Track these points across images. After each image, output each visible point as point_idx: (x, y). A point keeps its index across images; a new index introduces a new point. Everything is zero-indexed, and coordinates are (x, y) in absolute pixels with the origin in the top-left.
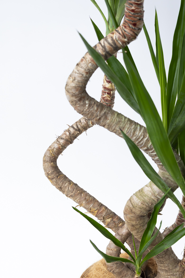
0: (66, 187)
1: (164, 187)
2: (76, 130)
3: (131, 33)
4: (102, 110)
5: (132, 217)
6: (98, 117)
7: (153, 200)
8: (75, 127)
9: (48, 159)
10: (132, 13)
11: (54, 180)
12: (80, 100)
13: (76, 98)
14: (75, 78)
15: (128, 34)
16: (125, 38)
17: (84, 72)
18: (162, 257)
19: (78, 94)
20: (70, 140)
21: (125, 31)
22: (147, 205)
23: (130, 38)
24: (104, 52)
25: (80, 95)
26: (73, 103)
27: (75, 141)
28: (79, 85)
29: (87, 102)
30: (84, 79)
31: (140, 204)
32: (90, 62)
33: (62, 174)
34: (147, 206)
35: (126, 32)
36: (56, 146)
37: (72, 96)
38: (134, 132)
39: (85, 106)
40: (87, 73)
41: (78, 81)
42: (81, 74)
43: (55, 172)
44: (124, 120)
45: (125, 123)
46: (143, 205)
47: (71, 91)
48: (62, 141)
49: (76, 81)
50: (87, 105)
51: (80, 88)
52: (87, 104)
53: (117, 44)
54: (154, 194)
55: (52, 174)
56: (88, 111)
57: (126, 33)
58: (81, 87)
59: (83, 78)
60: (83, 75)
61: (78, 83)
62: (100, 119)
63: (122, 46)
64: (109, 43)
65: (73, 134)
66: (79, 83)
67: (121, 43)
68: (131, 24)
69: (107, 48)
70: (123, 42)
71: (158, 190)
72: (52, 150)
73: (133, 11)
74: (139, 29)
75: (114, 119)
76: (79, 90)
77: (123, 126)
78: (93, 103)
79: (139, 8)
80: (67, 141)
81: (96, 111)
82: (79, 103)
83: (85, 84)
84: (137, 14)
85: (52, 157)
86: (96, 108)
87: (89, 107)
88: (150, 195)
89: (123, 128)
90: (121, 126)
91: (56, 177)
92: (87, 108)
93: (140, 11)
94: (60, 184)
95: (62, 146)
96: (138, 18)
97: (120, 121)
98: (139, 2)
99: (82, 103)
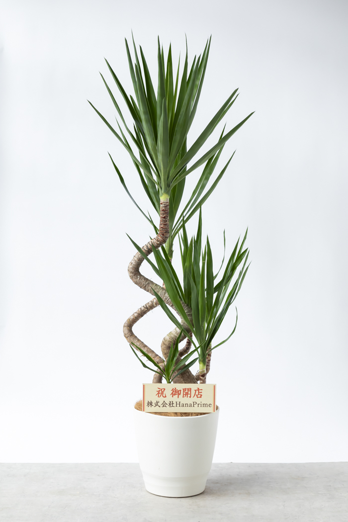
2: (145, 308)
3: (161, 239)
6: (144, 286)
8: (145, 306)
9: (126, 325)
11: (129, 338)
14: (132, 263)
16: (158, 241)
18: (186, 380)
20: (142, 314)
21: (158, 238)
22: (172, 339)
23: (161, 241)
26: (132, 278)
27: (145, 316)
29: (138, 277)
31: (168, 339)
36: (132, 317)
38: (164, 294)
40: (138, 260)
43: (129, 333)
48: (136, 315)
53: (154, 244)
55: (127, 334)
56: (139, 282)
60: (136, 261)
65: (143, 310)
67: (156, 245)
68: (161, 234)
69: (149, 246)
70: (158, 244)
71: (178, 330)
72: (129, 320)
73: (162, 227)
74: (166, 237)
75: (153, 287)
76: (134, 269)
77: (159, 290)
78: (142, 277)
79: (165, 226)
80: (139, 314)
81: (143, 282)
82: (134, 277)
83: (138, 266)
84: (164, 229)
85: (129, 324)
86: (143, 280)
87: (140, 279)
88: (174, 333)
89: (159, 292)
90: (157, 290)
91: (130, 336)
92: (138, 280)
93: (166, 228)
94: (132, 341)
95: (135, 317)
96: (165, 231)
97: (157, 288)
98: (165, 223)
99: (136, 277)
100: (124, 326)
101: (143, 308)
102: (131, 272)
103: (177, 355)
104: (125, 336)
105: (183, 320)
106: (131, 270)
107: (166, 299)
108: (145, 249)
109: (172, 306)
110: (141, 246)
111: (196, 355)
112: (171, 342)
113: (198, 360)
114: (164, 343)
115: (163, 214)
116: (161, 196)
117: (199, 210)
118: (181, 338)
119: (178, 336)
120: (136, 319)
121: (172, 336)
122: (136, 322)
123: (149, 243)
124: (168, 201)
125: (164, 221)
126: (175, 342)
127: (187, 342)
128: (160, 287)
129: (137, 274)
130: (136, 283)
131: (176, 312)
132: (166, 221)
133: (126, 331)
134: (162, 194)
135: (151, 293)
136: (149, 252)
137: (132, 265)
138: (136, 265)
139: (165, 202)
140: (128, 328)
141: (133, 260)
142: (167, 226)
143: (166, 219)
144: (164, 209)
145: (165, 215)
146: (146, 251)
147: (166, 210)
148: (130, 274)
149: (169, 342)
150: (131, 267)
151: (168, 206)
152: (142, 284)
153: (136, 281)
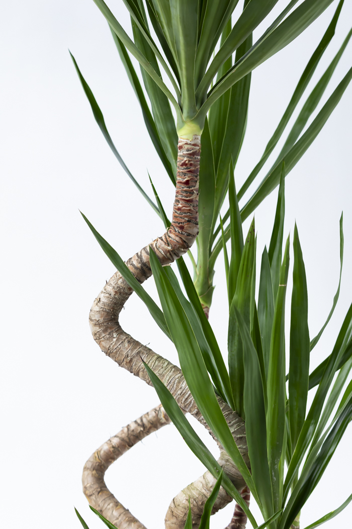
0: (109, 509)
1: (216, 469)
2: (139, 425)
3: (177, 239)
4: (135, 348)
5: (172, 523)
6: (129, 358)
7: (205, 495)
9: (90, 465)
10: (179, 212)
11: (93, 497)
12: (105, 331)
13: (100, 327)
14: (100, 299)
15: (172, 240)
16: (169, 245)
17: (112, 291)
19: (103, 323)
20: (130, 440)
21: (169, 237)
22: (195, 502)
23: (175, 245)
24: (139, 263)
25: (105, 324)
26: (97, 338)
27: (138, 445)
28: (104, 310)
29: (115, 335)
30: (111, 301)
31: (184, 501)
33: (107, 490)
34: (194, 505)
35: (171, 238)
36: (106, 448)
37: (95, 325)
38: (179, 382)
39: (112, 340)
40: (116, 292)
41: (104, 304)
42: (108, 293)
43: (96, 486)
44: (167, 365)
45: (167, 369)
46: (189, 502)
47: (93, 318)
48: (116, 441)
49: (101, 302)
50: (115, 340)
51: (105, 314)
52: (114, 338)
53: (157, 252)
54: (205, 486)
55: (90, 487)
56: (116, 349)
58: (108, 313)
59: (111, 299)
60: (110, 295)
61: (103, 307)
62: (131, 360)
63: (164, 256)
65: (133, 431)
66: (105, 306)
67: (163, 253)
68: (177, 226)
69: (143, 257)
70: (166, 252)
71: (212, 480)
72: (98, 452)
73: (179, 209)
74: (189, 235)
75: (151, 362)
76: (105, 316)
77: (164, 373)
78: (125, 338)
79: (187, 205)
80: (123, 440)
81: (126, 348)
82: (103, 335)
83: (113, 308)
84: (185, 213)
85: (96, 463)
86: (126, 345)
87: (117, 342)
88: (200, 486)
89: (163, 376)
90: (160, 372)
91: (96, 494)
92: (113, 344)
93: (190, 210)
94: (101, 505)
95: (113, 447)
96: (187, 219)
97: (160, 366)
98: (187, 197)
99: (108, 336)
100: (85, 468)
101: (133, 426)
102: (97, 324)
104: (85, 493)
105: (225, 451)
106: (97, 317)
107: (182, 394)
108: (135, 263)
109: (197, 414)
110: (125, 259)
112: (191, 509)
114: (172, 513)
115: (185, 174)
116: (181, 128)
118: (217, 500)
119: (209, 495)
120: (114, 452)
121: (195, 494)
122: (114, 459)
123: (144, 249)
124: (199, 142)
125: (186, 191)
126: (201, 510)
127: (236, 514)
128: (169, 363)
129: (111, 328)
130: (109, 353)
131: (207, 431)
132: (192, 193)
133: (90, 481)
134: (183, 122)
135: (144, 378)
136: (144, 272)
137: (100, 305)
138: (111, 306)
139: (190, 144)
140: (94, 472)
141: (104, 291)
142: (193, 206)
143: (190, 188)
144: (187, 162)
145: (189, 177)
146: (136, 268)
147: (191, 165)
148: (95, 328)
149: (185, 509)
150: (98, 310)
151: (198, 155)
152: (123, 355)
153: (108, 347)
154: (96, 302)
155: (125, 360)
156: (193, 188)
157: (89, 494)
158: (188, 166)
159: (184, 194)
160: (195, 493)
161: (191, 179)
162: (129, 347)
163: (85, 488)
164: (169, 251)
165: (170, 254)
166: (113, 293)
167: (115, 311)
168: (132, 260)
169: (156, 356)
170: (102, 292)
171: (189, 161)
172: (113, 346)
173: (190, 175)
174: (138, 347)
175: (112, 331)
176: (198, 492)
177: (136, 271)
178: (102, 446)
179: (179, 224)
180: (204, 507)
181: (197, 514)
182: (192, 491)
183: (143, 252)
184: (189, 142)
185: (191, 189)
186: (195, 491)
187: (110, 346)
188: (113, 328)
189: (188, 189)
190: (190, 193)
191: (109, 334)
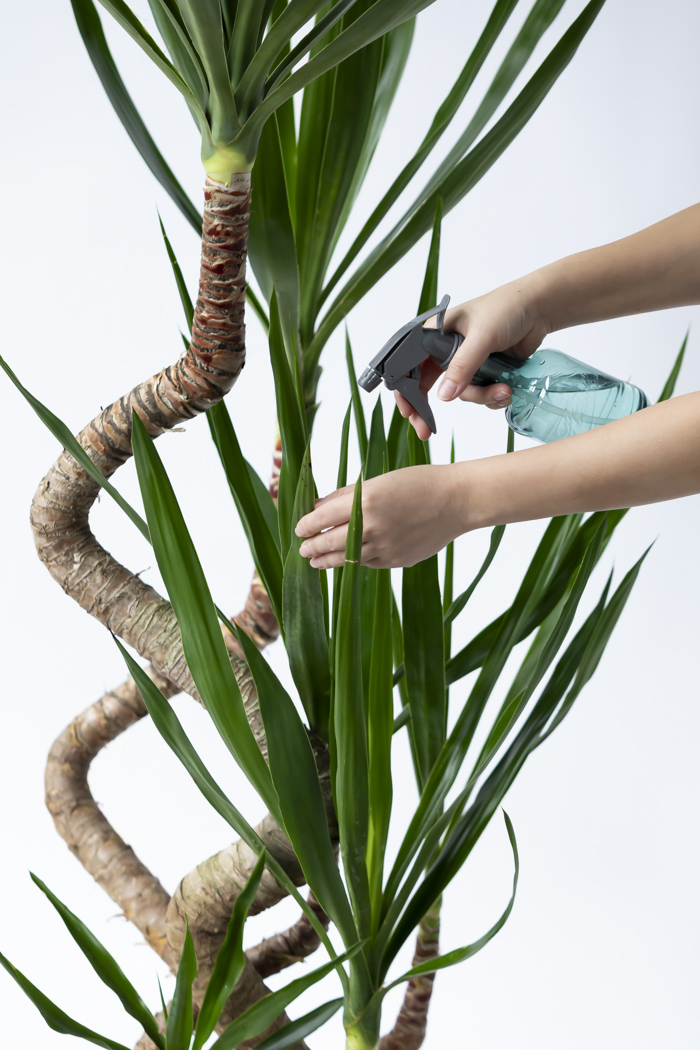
0: (90, 846)
1: (255, 843)
3: (200, 381)
4: (114, 587)
5: (176, 928)
6: (103, 606)
7: (236, 884)
9: (58, 753)
10: (203, 327)
11: (62, 818)
12: (58, 547)
13: (48, 540)
14: (49, 483)
15: (189, 381)
16: (181, 392)
17: (71, 472)
19: (54, 531)
21: (184, 373)
22: (217, 895)
23: (195, 393)
24: (125, 422)
25: (59, 534)
26: (45, 556)
28: (57, 506)
29: (77, 557)
30: (70, 491)
31: (199, 891)
32: (89, 447)
34: (216, 901)
35: (187, 376)
36: (92, 717)
37: (40, 533)
39: (71, 567)
40: (79, 474)
41: (56, 495)
42: (65, 475)
43: (68, 796)
44: (175, 626)
45: (175, 635)
46: (207, 894)
47: (36, 521)
48: (111, 706)
49: (51, 491)
50: (76, 567)
51: (59, 514)
52: (75, 563)
53: (160, 405)
54: (238, 866)
55: (58, 797)
56: (78, 584)
57: (186, 379)
58: (64, 512)
59: (70, 488)
60: (68, 478)
61: (54, 501)
62: (106, 610)
63: (173, 412)
64: (139, 401)
66: (57, 499)
67: (171, 407)
68: (199, 355)
70: (176, 403)
71: (251, 858)
72: (76, 726)
73: (203, 321)
74: (223, 373)
75: (144, 617)
76: (57, 518)
77: (167, 642)
78: (97, 562)
79: (219, 315)
80: (125, 704)
81: (98, 586)
82: (55, 555)
83: (75, 505)
84: (215, 331)
85: (72, 747)
86: (98, 578)
87: (81, 572)
88: (227, 865)
89: (167, 648)
90: (162, 640)
91: (68, 811)
92: (74, 575)
93: (224, 324)
94: (76, 834)
95: (106, 718)
96: (217, 342)
97: (160, 627)
98: (219, 299)
99: (63, 558)
100: (51, 757)
102: (42, 532)
103: (238, 974)
104: (47, 804)
106: (43, 520)
111: (331, 987)
112: (211, 908)
113: (340, 1012)
114: (176, 908)
115: (215, 253)
116: (207, 156)
117: (428, 236)
118: (259, 894)
119: (243, 884)
120: (107, 727)
121: (219, 879)
122: (108, 740)
123: (136, 391)
124: (245, 185)
125: (217, 287)
126: (228, 910)
129: (69, 543)
130: (66, 586)
132: (228, 289)
133: (59, 785)
134: (213, 148)
137: (49, 495)
138: (69, 500)
139: (226, 192)
140: (67, 767)
141: (57, 469)
142: (232, 316)
143: (224, 280)
144: (219, 229)
145: (223, 259)
146: (119, 431)
147: (228, 234)
148: (39, 539)
149: (200, 905)
150: (45, 505)
151: (244, 212)
152: (91, 597)
153: (63, 578)
154: (42, 488)
155: (96, 608)
156: (231, 281)
157: (54, 811)
158: (222, 236)
159: (214, 292)
160: (217, 878)
161: (227, 263)
162: (103, 582)
163: (49, 798)
164: (182, 403)
165: (185, 409)
166: (73, 477)
167: (78, 508)
168: (112, 412)
169: (155, 606)
170: (53, 470)
171: (223, 226)
172: (74, 579)
173: (225, 254)
174: (122, 585)
175: (72, 550)
176: (224, 876)
177: (117, 436)
178: (86, 712)
179: (202, 350)
180: (233, 904)
181: (223, 917)
182: (214, 872)
183: (133, 399)
184: (224, 188)
185: (227, 282)
186: (220, 873)
187: (67, 578)
188: (74, 542)
189: (221, 282)
190: (225, 290)
191: (66, 554)
